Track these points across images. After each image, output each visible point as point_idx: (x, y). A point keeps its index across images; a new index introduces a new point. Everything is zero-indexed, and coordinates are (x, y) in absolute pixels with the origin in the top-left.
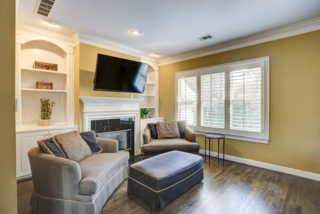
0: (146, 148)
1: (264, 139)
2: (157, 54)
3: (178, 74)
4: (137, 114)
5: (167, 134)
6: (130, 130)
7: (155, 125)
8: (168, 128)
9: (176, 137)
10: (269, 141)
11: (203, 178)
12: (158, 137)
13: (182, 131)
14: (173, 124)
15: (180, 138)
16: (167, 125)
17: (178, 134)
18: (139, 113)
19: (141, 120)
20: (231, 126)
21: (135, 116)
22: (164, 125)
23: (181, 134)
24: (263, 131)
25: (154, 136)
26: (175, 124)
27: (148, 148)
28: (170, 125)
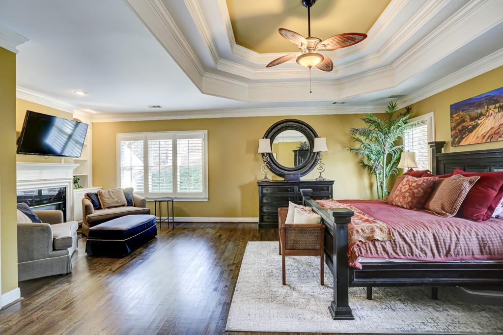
0: (92, 218)
1: (205, 198)
2: (94, 110)
3: (120, 136)
4: (69, 182)
5: (113, 203)
6: (61, 202)
7: (96, 195)
8: (113, 196)
9: (123, 206)
10: (209, 199)
11: (156, 234)
12: (102, 207)
13: (129, 199)
14: (118, 192)
15: (127, 206)
16: (112, 193)
17: (125, 202)
18: (72, 181)
19: (74, 191)
20: (178, 189)
21: (67, 186)
22: (107, 194)
23: (128, 202)
24: (204, 191)
25: (97, 206)
26: (121, 192)
27: (95, 218)
28: (115, 193)
